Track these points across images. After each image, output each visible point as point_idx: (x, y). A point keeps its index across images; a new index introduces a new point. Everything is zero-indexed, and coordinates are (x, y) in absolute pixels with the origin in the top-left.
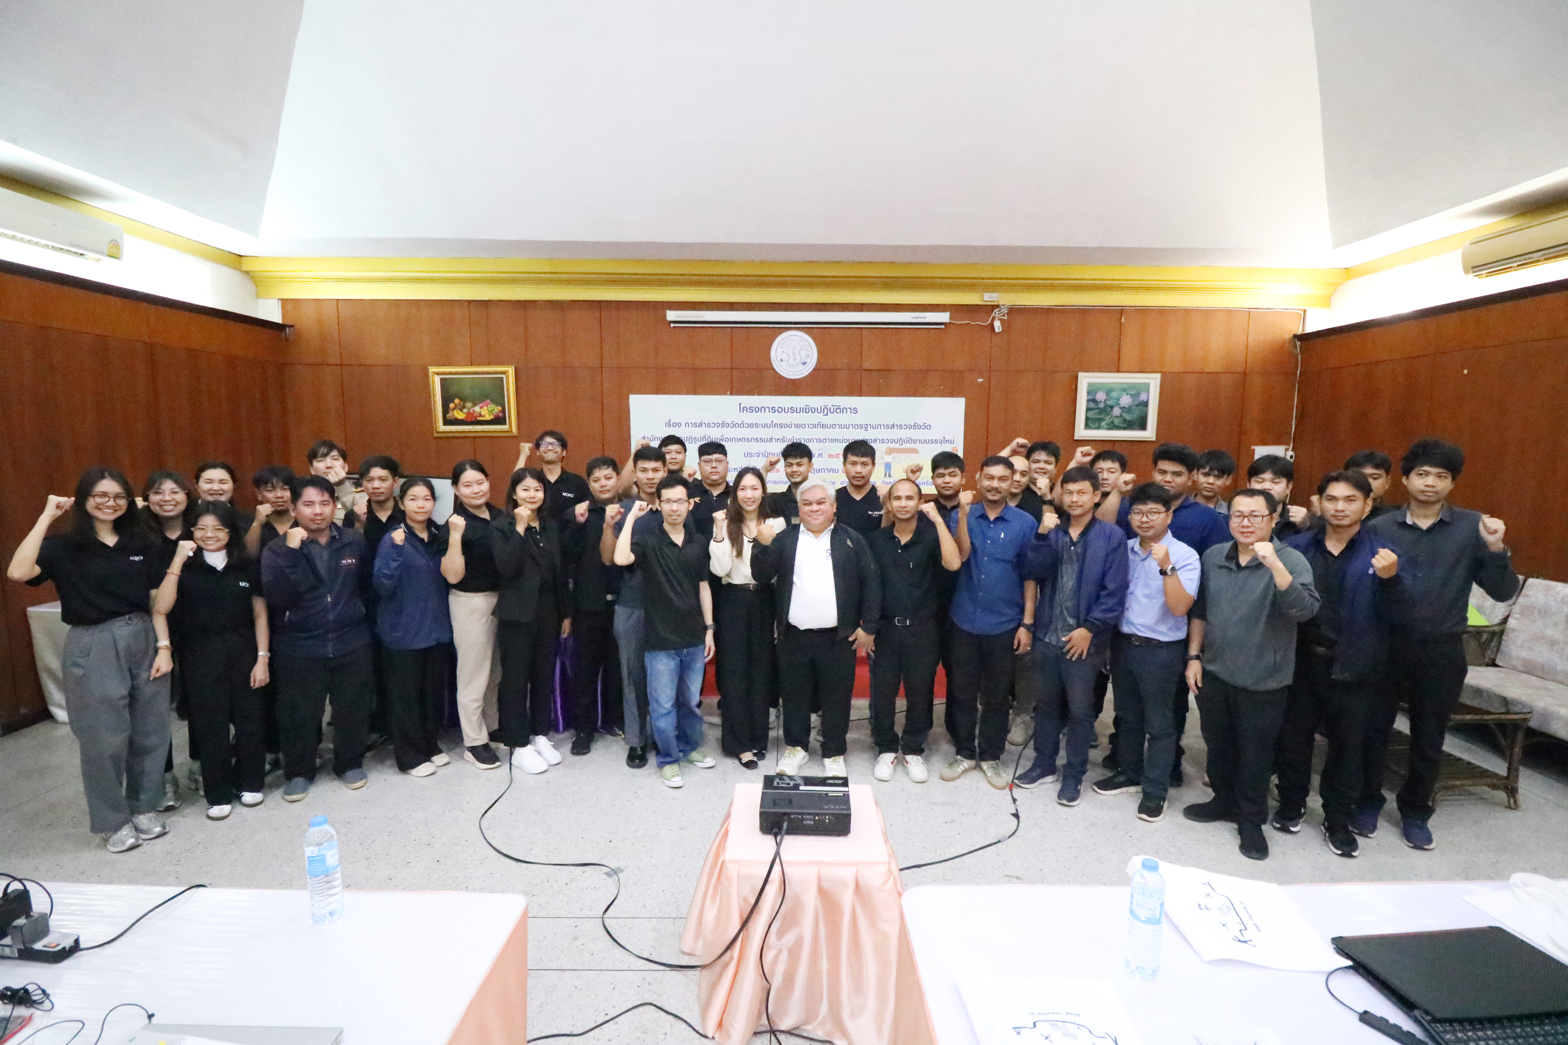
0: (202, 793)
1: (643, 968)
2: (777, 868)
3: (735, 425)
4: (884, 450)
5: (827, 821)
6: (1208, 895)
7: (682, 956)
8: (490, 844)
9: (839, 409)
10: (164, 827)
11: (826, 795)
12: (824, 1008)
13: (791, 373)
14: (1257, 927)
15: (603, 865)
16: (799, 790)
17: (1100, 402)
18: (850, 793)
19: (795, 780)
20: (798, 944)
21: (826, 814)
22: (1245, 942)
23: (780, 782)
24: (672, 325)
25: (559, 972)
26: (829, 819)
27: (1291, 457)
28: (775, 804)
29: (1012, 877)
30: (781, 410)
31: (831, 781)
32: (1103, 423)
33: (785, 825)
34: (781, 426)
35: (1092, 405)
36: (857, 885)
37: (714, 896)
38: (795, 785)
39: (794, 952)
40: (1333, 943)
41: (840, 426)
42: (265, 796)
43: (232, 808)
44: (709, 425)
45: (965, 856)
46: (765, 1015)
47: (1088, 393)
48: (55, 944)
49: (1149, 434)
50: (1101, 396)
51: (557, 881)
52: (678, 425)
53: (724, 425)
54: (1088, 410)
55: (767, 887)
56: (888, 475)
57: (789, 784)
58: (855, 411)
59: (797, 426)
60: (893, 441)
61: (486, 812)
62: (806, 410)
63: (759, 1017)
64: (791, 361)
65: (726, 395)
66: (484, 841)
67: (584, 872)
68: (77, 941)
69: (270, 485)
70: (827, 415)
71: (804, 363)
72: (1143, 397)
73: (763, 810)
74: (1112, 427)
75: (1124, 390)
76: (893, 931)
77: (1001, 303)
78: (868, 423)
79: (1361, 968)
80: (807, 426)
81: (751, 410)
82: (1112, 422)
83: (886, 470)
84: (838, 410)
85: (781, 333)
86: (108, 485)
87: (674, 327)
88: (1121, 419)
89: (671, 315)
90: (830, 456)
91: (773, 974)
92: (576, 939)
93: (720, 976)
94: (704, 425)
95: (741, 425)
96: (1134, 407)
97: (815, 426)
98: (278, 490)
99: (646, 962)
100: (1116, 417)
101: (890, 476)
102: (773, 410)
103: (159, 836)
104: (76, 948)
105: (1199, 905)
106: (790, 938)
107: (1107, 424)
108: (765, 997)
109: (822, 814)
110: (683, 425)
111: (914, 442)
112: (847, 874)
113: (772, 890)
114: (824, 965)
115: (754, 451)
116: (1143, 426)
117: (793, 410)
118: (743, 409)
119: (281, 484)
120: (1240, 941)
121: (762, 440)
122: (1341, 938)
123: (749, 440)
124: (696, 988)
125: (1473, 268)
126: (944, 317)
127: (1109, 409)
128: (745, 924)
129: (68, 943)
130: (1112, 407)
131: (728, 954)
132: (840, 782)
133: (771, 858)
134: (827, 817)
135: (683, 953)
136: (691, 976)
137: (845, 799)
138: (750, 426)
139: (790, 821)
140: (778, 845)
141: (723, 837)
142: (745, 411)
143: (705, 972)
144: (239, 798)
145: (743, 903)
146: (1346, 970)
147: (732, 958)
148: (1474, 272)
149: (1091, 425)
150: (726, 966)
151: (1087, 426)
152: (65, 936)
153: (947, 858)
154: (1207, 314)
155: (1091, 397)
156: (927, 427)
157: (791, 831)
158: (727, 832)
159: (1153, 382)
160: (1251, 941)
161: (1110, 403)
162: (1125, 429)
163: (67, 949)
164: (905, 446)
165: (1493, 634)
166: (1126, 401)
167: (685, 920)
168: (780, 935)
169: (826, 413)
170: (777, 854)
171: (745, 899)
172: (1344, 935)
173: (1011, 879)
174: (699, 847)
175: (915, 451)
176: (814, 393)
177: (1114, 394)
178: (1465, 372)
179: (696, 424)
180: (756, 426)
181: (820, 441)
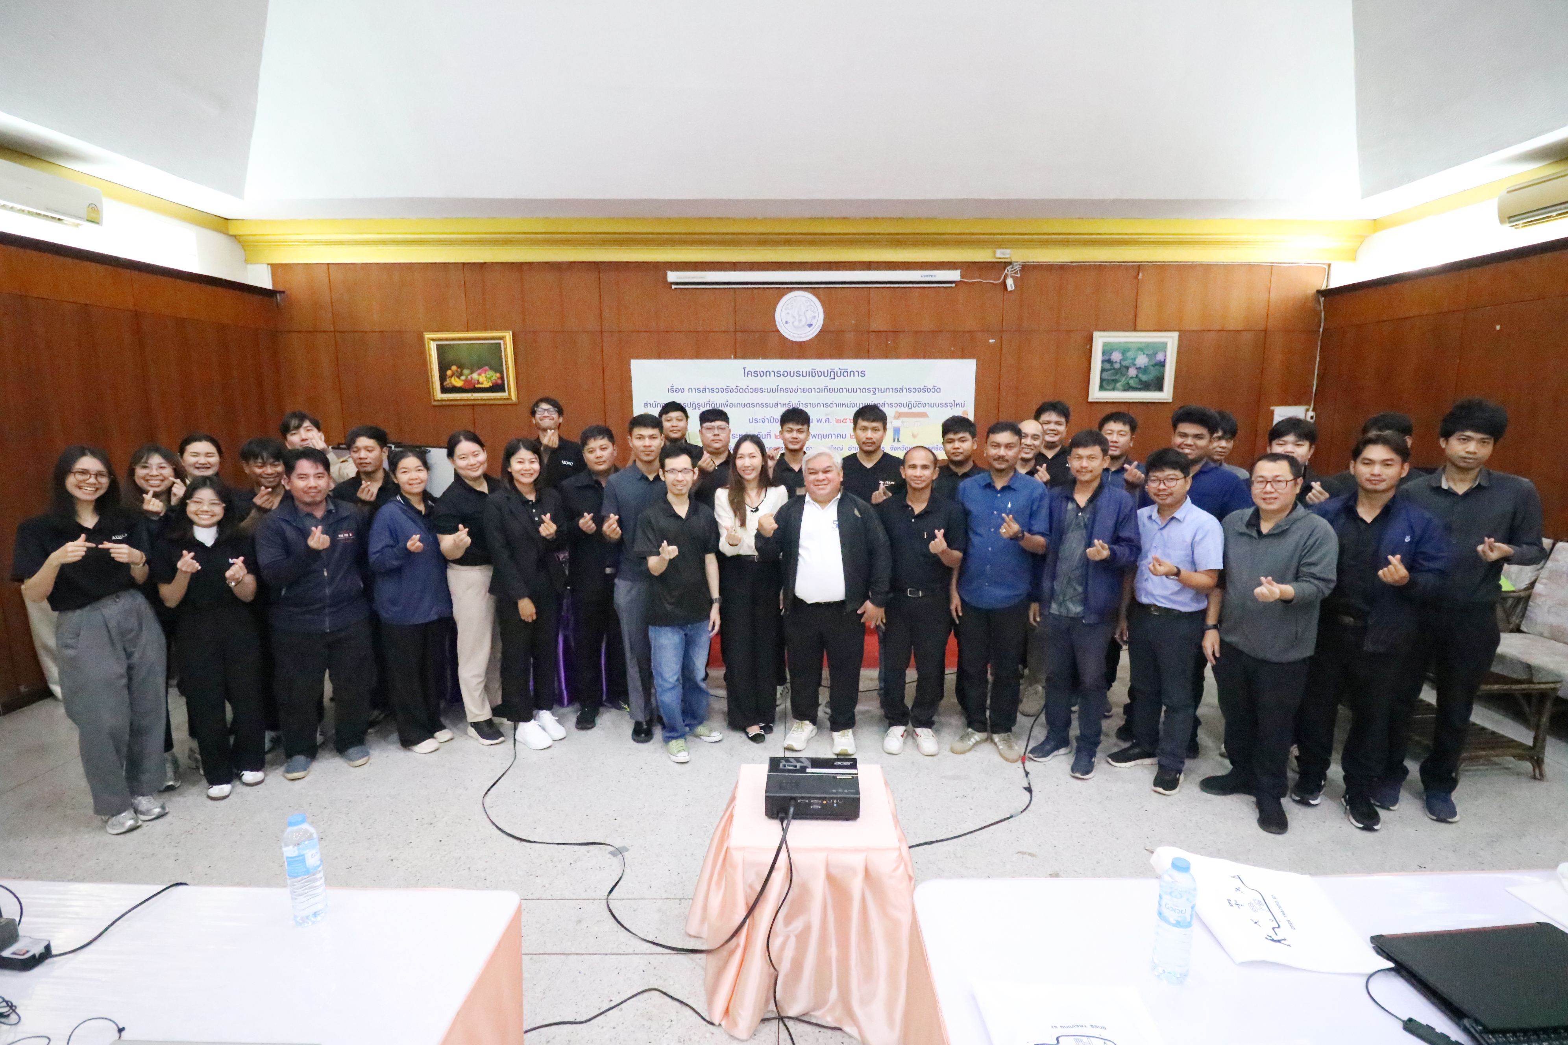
0: (202, 772)
1: (648, 952)
2: (783, 855)
3: (739, 390)
4: (893, 415)
5: (835, 805)
6: (1238, 889)
7: (688, 938)
8: (494, 824)
9: (845, 373)
11: (835, 777)
12: (833, 994)
13: (797, 335)
14: (1291, 924)
15: (608, 845)
16: (805, 772)
17: (1116, 362)
18: (859, 776)
19: (802, 762)
20: (807, 929)
21: (833, 798)
22: (1279, 941)
23: (787, 764)
24: (673, 287)
25: (563, 956)
26: (837, 803)
27: (1312, 417)
28: (781, 788)
29: (1025, 853)
30: (786, 374)
32: (1119, 385)
33: (792, 810)
34: (787, 390)
35: (1107, 366)
36: (867, 873)
37: (718, 883)
38: (801, 767)
39: (803, 938)
40: (1372, 942)
41: (848, 390)
42: (266, 775)
43: (233, 787)
44: (713, 390)
45: (977, 832)
46: (773, 1002)
47: (1104, 353)
48: (24, 951)
49: (1166, 395)
50: (1116, 357)
51: (561, 861)
52: (682, 390)
53: (728, 390)
54: (1103, 370)
55: (774, 874)
56: (896, 440)
57: (796, 766)
58: (862, 374)
59: (804, 391)
60: (901, 405)
61: (489, 790)
62: (814, 374)
63: (767, 1002)
64: (796, 323)
65: (730, 358)
66: (488, 820)
67: (588, 852)
68: (48, 948)
70: (834, 378)
71: (810, 325)
72: (1160, 357)
73: (768, 794)
74: (1128, 388)
75: (1140, 350)
76: (905, 919)
77: (1014, 260)
78: (876, 387)
79: (1402, 970)
80: (813, 390)
81: (756, 374)
82: (1128, 383)
83: (895, 434)
85: (784, 295)
87: (676, 289)
88: (1137, 380)
89: (673, 276)
90: (837, 421)
91: (780, 960)
92: (580, 921)
93: (726, 962)
94: (707, 390)
95: (746, 390)
96: (1151, 368)
97: (821, 390)
99: (651, 945)
100: (1132, 378)
101: (898, 441)
102: (779, 374)
103: (159, 817)
104: (47, 954)
105: (1229, 900)
106: (798, 925)
107: (1122, 385)
108: (773, 981)
109: (830, 798)
110: (687, 390)
111: (924, 405)
112: (857, 861)
113: (779, 876)
114: (833, 951)
115: (759, 417)
116: (1159, 387)
117: (798, 374)
118: (747, 374)
120: (1273, 940)
121: (767, 405)
122: (1381, 936)
123: (753, 405)
124: (703, 973)
125: (1510, 217)
126: (954, 275)
127: (1125, 370)
128: (751, 911)
129: (38, 950)
130: (1127, 368)
131: (734, 940)
132: (849, 763)
133: (778, 845)
134: (835, 801)
135: (690, 936)
136: (698, 960)
137: (855, 780)
138: (755, 390)
139: (797, 806)
140: (785, 831)
141: (727, 821)
142: (750, 376)
143: (711, 958)
144: (239, 777)
145: (748, 890)
146: (1387, 972)
147: (738, 945)
148: (1510, 222)
149: (1106, 387)
150: (732, 953)
151: (1102, 388)
152: (37, 941)
153: (958, 834)
154: (1228, 268)
155: (1107, 358)
156: (937, 390)
157: (798, 816)
158: (731, 816)
159: (1171, 340)
160: (1285, 940)
161: (1124, 363)
162: (1140, 390)
163: (37, 956)
164: (914, 410)
165: (1518, 600)
166: (1142, 360)
167: (691, 901)
168: (788, 921)
169: (832, 377)
170: (784, 840)
171: (751, 887)
172: (1384, 933)
173: (1024, 856)
174: (705, 825)
175: (924, 415)
176: (820, 356)
177: (1130, 354)
178: (1498, 327)
179: (698, 390)
180: (761, 390)
181: (827, 405)
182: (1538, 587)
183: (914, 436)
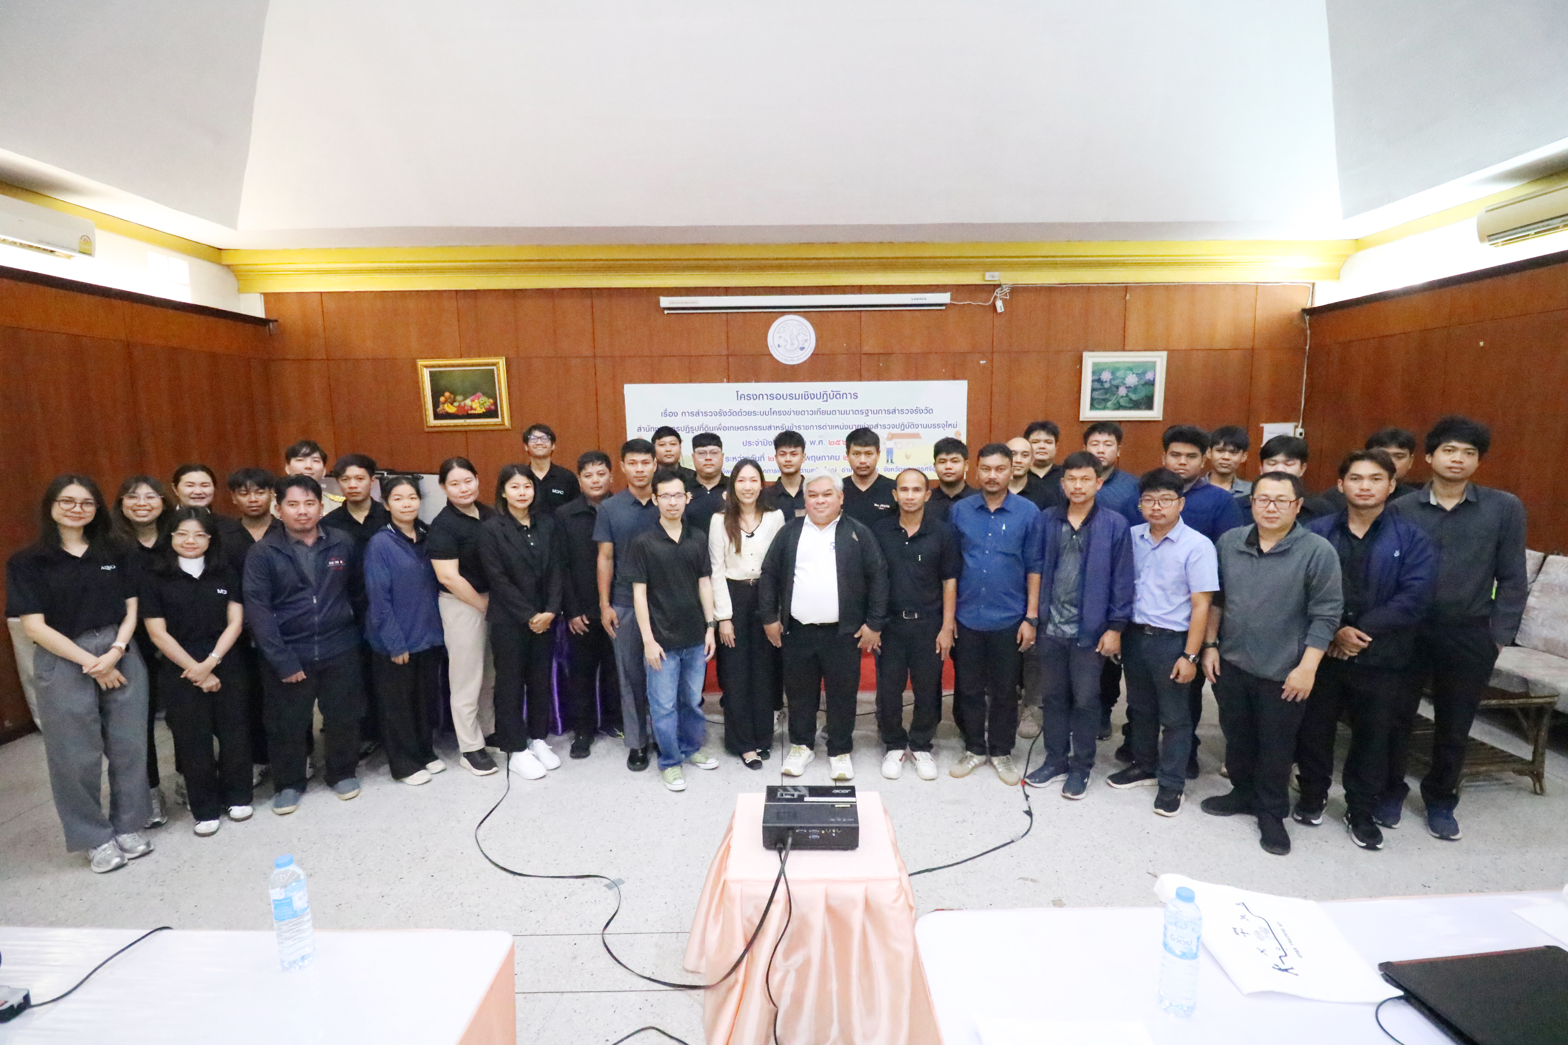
0: (189, 807)
1: (644, 988)
2: (782, 887)
3: (732, 413)
5: (834, 835)
6: (1243, 917)
7: (685, 975)
8: (487, 857)
9: (837, 395)
10: (148, 844)
11: (833, 806)
12: (835, 1031)
13: (789, 359)
14: (1297, 952)
15: (603, 877)
16: (802, 801)
17: (1106, 382)
18: (858, 804)
19: (800, 791)
20: (807, 962)
21: (832, 828)
22: (1286, 970)
23: (784, 793)
24: (666, 312)
25: (558, 995)
26: (836, 833)
27: (1301, 434)
28: (779, 818)
29: (1027, 879)
30: (779, 397)
31: (838, 791)
32: (1109, 404)
33: (790, 841)
34: (780, 413)
35: (1097, 385)
36: (867, 904)
37: (716, 917)
38: (799, 796)
39: (802, 973)
40: (1380, 969)
41: (841, 413)
42: (254, 809)
43: (221, 823)
44: (705, 414)
45: (978, 858)
46: (773, 1038)
47: (1094, 373)
48: (3, 1001)
49: (1156, 413)
50: (1106, 376)
51: (555, 894)
52: (675, 414)
53: (721, 413)
54: (1093, 390)
55: (772, 907)
57: (793, 795)
58: (856, 396)
59: (797, 413)
60: (895, 426)
61: (482, 822)
62: (806, 396)
63: (767, 1038)
64: (789, 347)
65: (722, 381)
66: (480, 853)
67: (583, 885)
68: (27, 998)
69: (243, 488)
70: (827, 401)
71: (802, 349)
72: (1149, 376)
73: (765, 825)
74: (1119, 407)
75: (1131, 369)
76: (906, 950)
77: (1002, 283)
78: (869, 409)
79: (1411, 998)
80: (806, 413)
81: (749, 397)
82: (1118, 403)
83: (888, 456)
84: (838, 396)
85: (777, 318)
86: (76, 491)
87: (668, 313)
88: (1127, 399)
89: (665, 302)
90: (830, 443)
91: (780, 995)
92: (575, 958)
93: (725, 1000)
94: (701, 414)
95: (739, 413)
96: (1140, 387)
97: (814, 413)
98: (253, 494)
99: (648, 981)
100: (1122, 397)
102: (771, 397)
103: (143, 855)
104: (26, 1004)
105: (1235, 929)
106: (797, 959)
107: (1113, 404)
108: (773, 1018)
109: (829, 828)
110: (680, 414)
111: (917, 426)
112: (857, 892)
113: (778, 909)
114: (834, 985)
115: (753, 440)
116: (1149, 406)
117: (791, 397)
118: (740, 397)
119: (256, 488)
120: (1280, 969)
121: (761, 428)
122: (1388, 963)
123: (747, 428)
124: (702, 1009)
125: (1490, 236)
126: (945, 298)
127: (1115, 389)
128: (749, 945)
129: (16, 1000)
130: (1117, 387)
131: (733, 976)
133: (776, 877)
134: (834, 831)
135: (687, 971)
136: (696, 997)
137: (853, 810)
138: (748, 413)
139: (795, 836)
140: (783, 862)
141: (724, 852)
142: (743, 399)
143: (709, 993)
144: (227, 812)
145: (747, 924)
146: (1396, 1000)
147: (736, 981)
148: (1490, 241)
149: (1097, 406)
150: (730, 989)
151: (1093, 407)
152: (14, 991)
153: (959, 861)
154: (1214, 289)
155: (1096, 378)
156: (929, 411)
157: (796, 846)
158: (728, 848)
159: (1160, 359)
160: (1292, 968)
161: (1115, 383)
162: (1130, 408)
163: (15, 1006)
164: (906, 431)
166: (1132, 380)
167: (688, 934)
168: (787, 956)
169: (825, 399)
170: (782, 872)
171: (749, 920)
172: (1391, 960)
173: (1026, 882)
174: (702, 855)
175: (916, 436)
176: (813, 379)
177: (1120, 374)
178: (1482, 344)
179: (691, 414)
180: (755, 413)
181: (820, 427)
183: (907, 457)
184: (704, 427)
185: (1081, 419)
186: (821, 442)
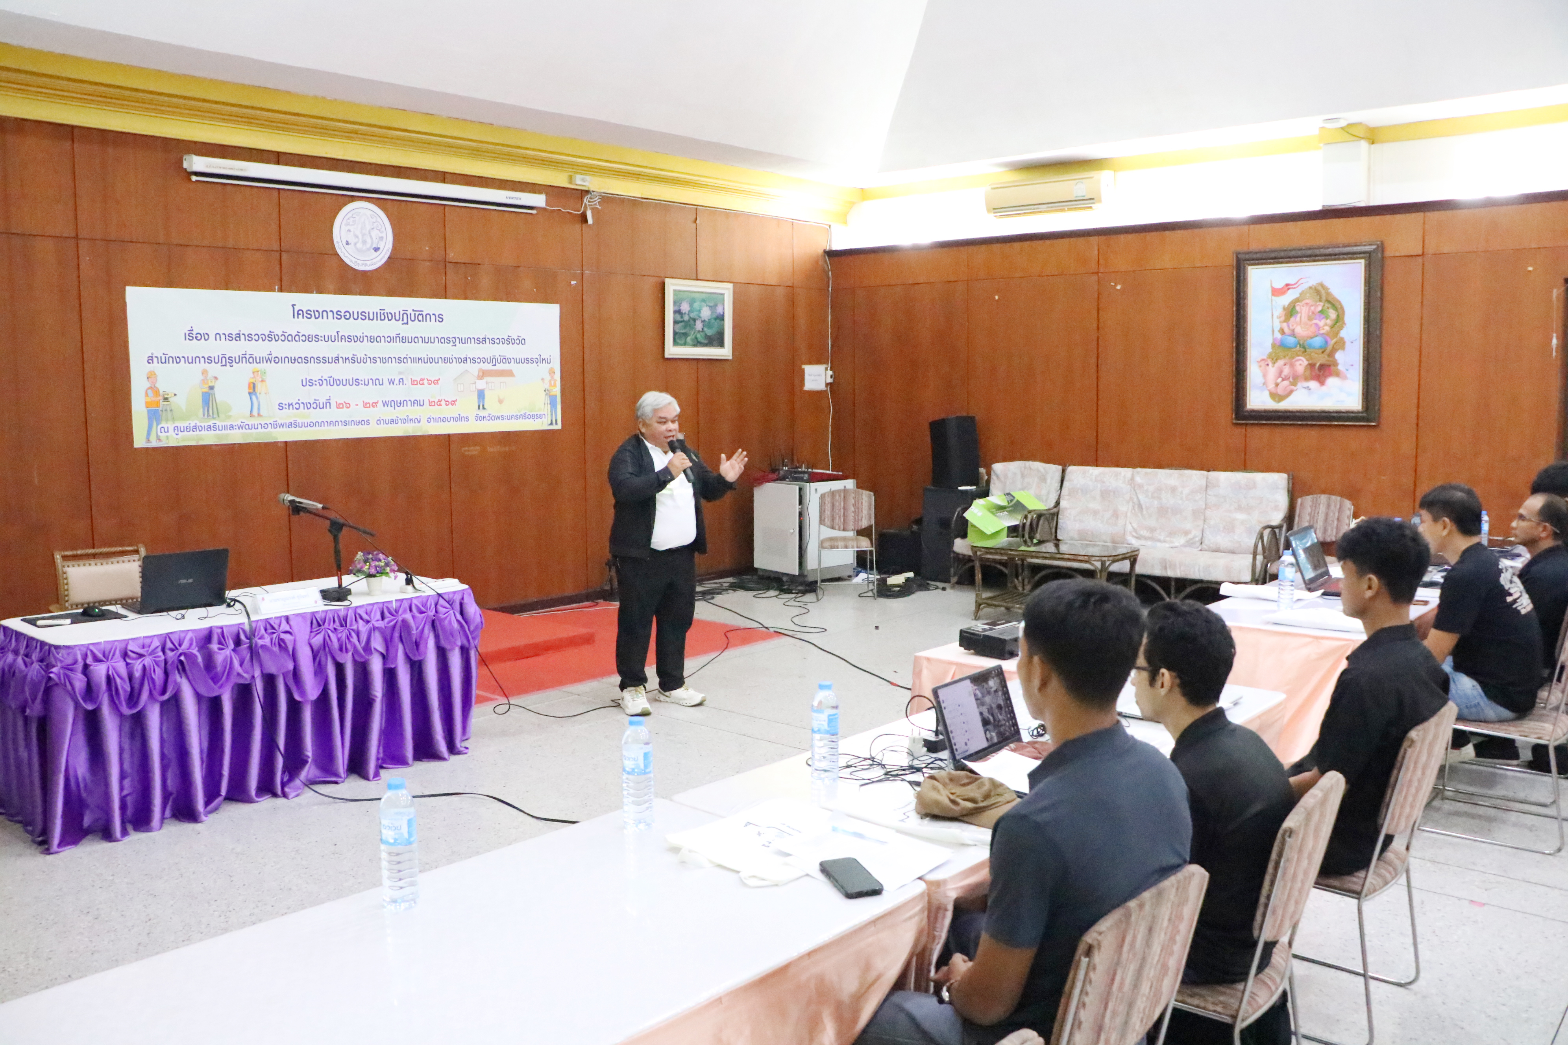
3: (287, 337)
4: (476, 374)
9: (420, 316)
13: (360, 262)
17: (685, 313)
24: (194, 178)
27: (831, 377)
30: (347, 315)
32: (689, 339)
34: (349, 339)
35: (678, 318)
41: (424, 340)
44: (249, 337)
47: (675, 303)
49: (725, 352)
50: (685, 308)
52: (205, 337)
53: (270, 337)
54: (675, 322)
56: (481, 407)
58: (440, 318)
59: (372, 339)
60: (484, 360)
62: (383, 316)
64: (359, 245)
65: (273, 290)
70: (407, 323)
71: (376, 249)
72: (719, 310)
74: (697, 343)
75: (704, 301)
77: (591, 189)
78: (457, 336)
80: (383, 339)
81: (309, 314)
82: (696, 338)
83: (479, 399)
84: (420, 318)
85: (345, 204)
87: (197, 181)
88: (703, 334)
89: (198, 163)
90: (413, 382)
94: (242, 337)
95: (296, 338)
96: (713, 321)
97: (391, 340)
100: (699, 331)
101: (484, 408)
102: (338, 315)
107: (692, 340)
110: (212, 337)
111: (508, 360)
115: (316, 377)
116: (721, 344)
117: (364, 316)
118: (298, 313)
121: (325, 360)
123: (306, 360)
125: (994, 209)
126: (539, 200)
127: (692, 322)
130: (694, 320)
138: (309, 338)
142: (300, 316)
148: (995, 213)
149: (678, 341)
151: (675, 343)
154: (762, 220)
155: (677, 308)
156: (521, 341)
159: (727, 290)
161: (692, 315)
162: (706, 345)
164: (500, 367)
166: (706, 313)
169: (405, 321)
175: (509, 373)
176: (391, 292)
177: (696, 305)
178: (997, 297)
179: (230, 337)
180: (317, 338)
181: (400, 360)
182: (1063, 503)
183: (501, 402)
184: (248, 356)
185: (666, 356)
186: (401, 381)
